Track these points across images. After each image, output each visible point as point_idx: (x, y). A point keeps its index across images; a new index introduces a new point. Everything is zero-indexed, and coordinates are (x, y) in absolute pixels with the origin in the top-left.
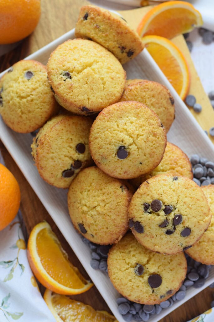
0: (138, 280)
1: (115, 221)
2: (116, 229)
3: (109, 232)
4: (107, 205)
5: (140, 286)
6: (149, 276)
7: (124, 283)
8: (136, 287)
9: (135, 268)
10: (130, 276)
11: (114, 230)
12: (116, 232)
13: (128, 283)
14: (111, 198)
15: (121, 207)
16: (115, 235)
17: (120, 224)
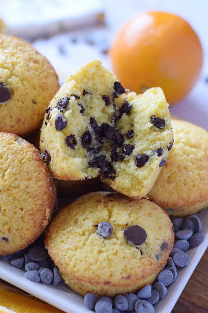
0: (110, 244)
1: (29, 190)
2: (35, 203)
3: (28, 212)
4: (6, 173)
5: (118, 251)
6: (123, 231)
7: (92, 261)
8: (114, 256)
9: (97, 231)
10: (96, 246)
11: (34, 206)
12: (37, 207)
13: (98, 257)
14: (7, 159)
15: (29, 164)
16: (39, 214)
17: (37, 190)
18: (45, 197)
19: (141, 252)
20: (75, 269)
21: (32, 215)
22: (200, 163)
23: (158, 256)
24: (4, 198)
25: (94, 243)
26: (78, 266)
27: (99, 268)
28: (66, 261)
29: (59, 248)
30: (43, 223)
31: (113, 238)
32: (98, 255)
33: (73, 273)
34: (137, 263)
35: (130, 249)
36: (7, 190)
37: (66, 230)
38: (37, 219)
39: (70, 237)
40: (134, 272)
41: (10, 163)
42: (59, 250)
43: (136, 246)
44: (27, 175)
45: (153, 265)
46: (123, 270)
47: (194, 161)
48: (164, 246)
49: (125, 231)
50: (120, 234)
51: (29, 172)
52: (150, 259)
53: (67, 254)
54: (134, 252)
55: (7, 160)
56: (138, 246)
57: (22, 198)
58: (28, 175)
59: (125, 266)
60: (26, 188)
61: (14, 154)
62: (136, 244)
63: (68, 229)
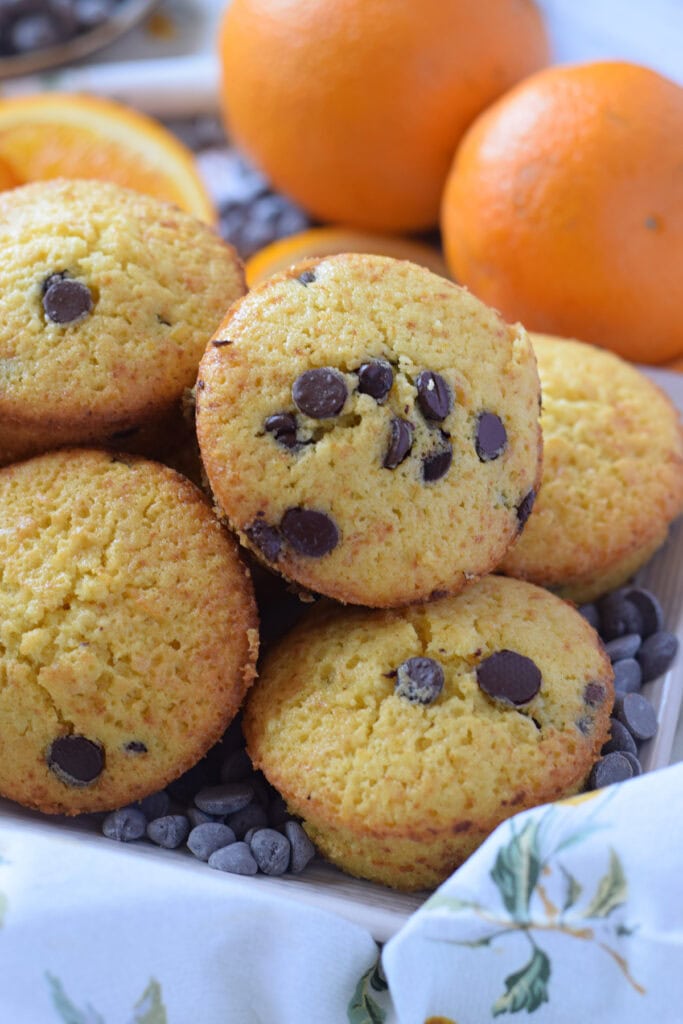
0: (446, 717)
1: (188, 586)
2: (213, 619)
3: (194, 651)
4: (111, 551)
5: (473, 731)
6: (474, 673)
7: (406, 774)
8: (464, 748)
9: (398, 689)
10: (407, 730)
11: (209, 629)
12: (219, 632)
13: (420, 761)
14: (104, 514)
15: (171, 514)
16: (227, 649)
17: (210, 583)
18: (237, 597)
19: (535, 721)
20: (361, 808)
21: (207, 658)
22: (609, 439)
23: (584, 724)
24: (119, 622)
25: (398, 724)
26: (368, 796)
27: (431, 791)
28: (329, 790)
29: (300, 757)
30: (243, 673)
31: (448, 698)
32: (420, 754)
33: (357, 819)
34: (532, 753)
35: (503, 720)
36: (121, 598)
37: (306, 705)
38: (226, 664)
39: (324, 719)
40: (532, 780)
41: (116, 522)
42: (300, 766)
43: (518, 707)
44: (172, 544)
45: (577, 752)
46: (500, 781)
47: (592, 438)
48: (592, 694)
49: (478, 673)
50: (468, 682)
51: (177, 534)
52: (565, 735)
53: (328, 771)
54: (516, 725)
55: (103, 517)
56: (524, 707)
57: (170, 613)
58: (176, 544)
59: (502, 770)
60: (178, 581)
61: (122, 494)
62: (517, 703)
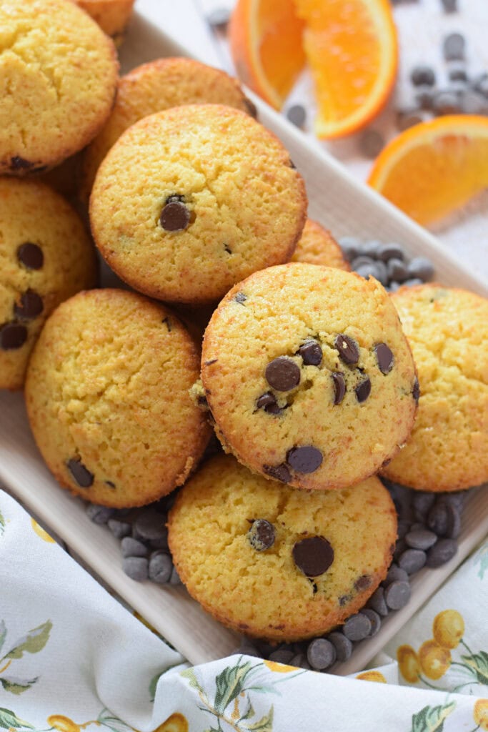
0: (264, 564)
1: (166, 418)
2: (172, 442)
3: (156, 454)
4: (134, 377)
5: (274, 580)
6: (293, 546)
7: (227, 583)
8: (263, 586)
9: (248, 534)
10: (240, 560)
11: (168, 446)
12: (172, 449)
13: (238, 581)
14: (140, 354)
15: (175, 372)
16: (174, 462)
17: (179, 422)
20: (198, 587)
25: (238, 554)
26: (203, 584)
27: (234, 601)
28: (188, 567)
29: (185, 539)
30: (177, 478)
31: (271, 554)
32: (239, 577)
38: (169, 469)
39: (206, 526)
41: (144, 362)
42: (182, 544)
44: (168, 390)
49: (296, 546)
50: (287, 550)
51: (173, 386)
53: (193, 557)
55: (139, 356)
57: (150, 428)
58: (171, 391)
59: (279, 608)
60: (162, 413)
61: (155, 347)
63: (207, 510)
